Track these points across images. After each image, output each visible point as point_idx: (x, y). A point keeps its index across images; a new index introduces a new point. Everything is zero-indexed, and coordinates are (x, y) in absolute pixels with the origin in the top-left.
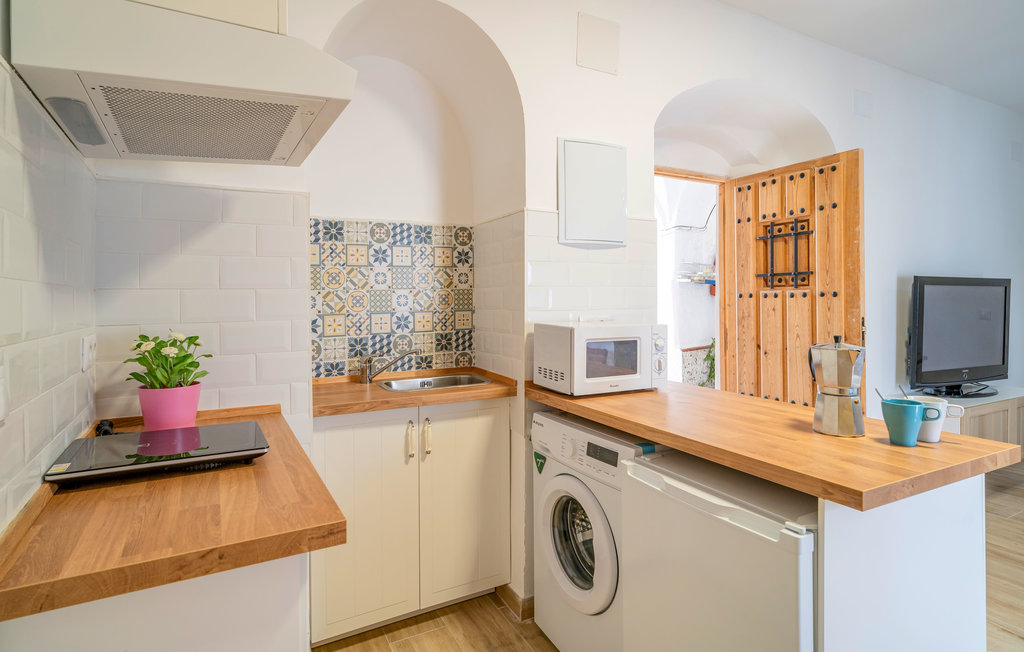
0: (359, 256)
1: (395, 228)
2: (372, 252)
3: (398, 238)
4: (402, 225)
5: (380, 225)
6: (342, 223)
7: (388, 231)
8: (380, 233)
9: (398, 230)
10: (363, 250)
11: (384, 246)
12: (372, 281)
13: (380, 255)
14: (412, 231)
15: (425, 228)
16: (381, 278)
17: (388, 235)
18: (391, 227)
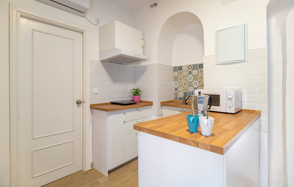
0: (185, 73)
1: (193, 66)
2: (188, 72)
3: (194, 68)
4: (195, 65)
5: (190, 65)
6: (182, 66)
7: (192, 67)
8: (190, 67)
9: (194, 66)
10: (186, 72)
11: (191, 70)
12: (188, 79)
13: (190, 73)
14: (198, 66)
15: (201, 64)
16: (190, 78)
17: (192, 68)
18: (192, 66)
